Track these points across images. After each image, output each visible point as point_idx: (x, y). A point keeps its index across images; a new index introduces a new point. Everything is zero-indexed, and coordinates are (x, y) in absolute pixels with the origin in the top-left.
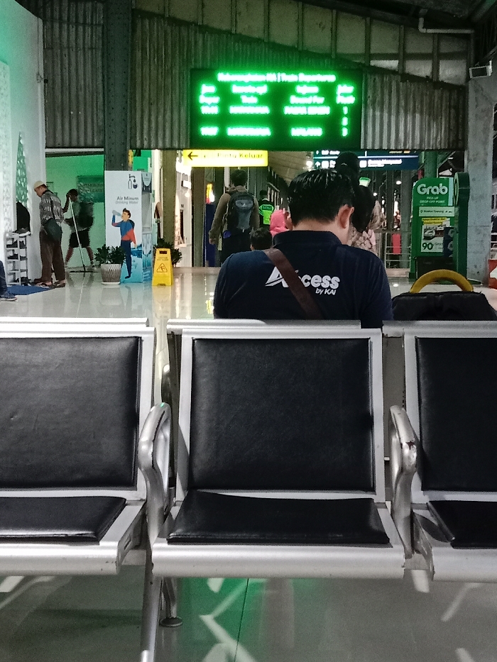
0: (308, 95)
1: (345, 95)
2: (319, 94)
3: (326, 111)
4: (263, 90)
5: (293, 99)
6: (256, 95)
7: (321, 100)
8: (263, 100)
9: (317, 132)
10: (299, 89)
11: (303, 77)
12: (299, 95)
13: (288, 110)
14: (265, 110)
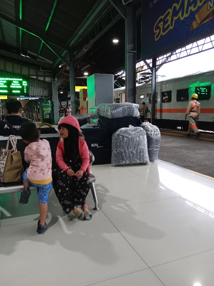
0: (16, 83)
1: (25, 84)
2: (18, 83)
3: (20, 87)
4: (5, 82)
5: (12, 84)
6: (3, 83)
7: (19, 84)
8: (5, 84)
9: (19, 92)
10: (13, 82)
11: (14, 79)
12: (14, 83)
13: (11, 87)
14: (6, 86)
